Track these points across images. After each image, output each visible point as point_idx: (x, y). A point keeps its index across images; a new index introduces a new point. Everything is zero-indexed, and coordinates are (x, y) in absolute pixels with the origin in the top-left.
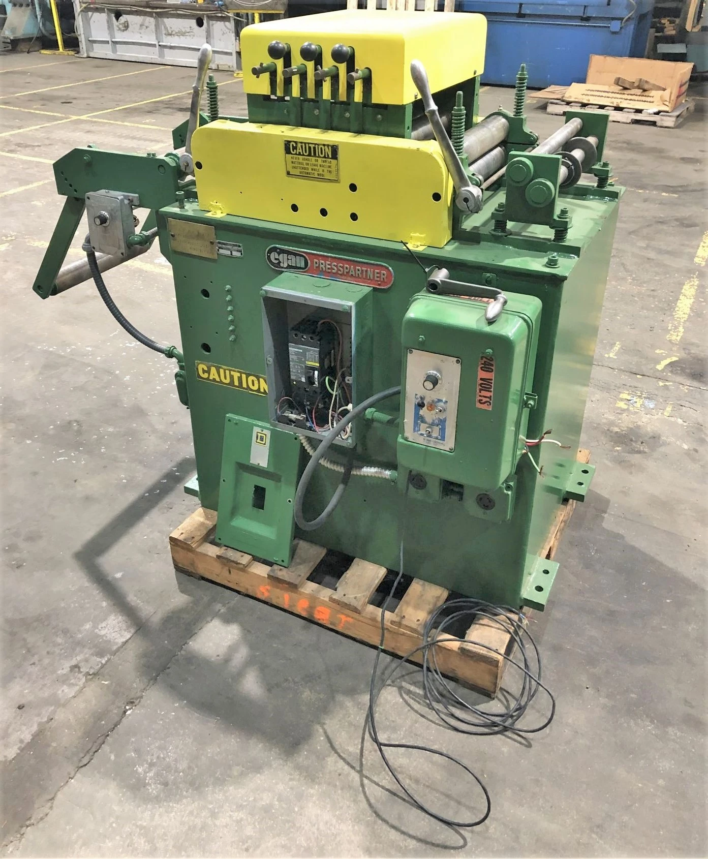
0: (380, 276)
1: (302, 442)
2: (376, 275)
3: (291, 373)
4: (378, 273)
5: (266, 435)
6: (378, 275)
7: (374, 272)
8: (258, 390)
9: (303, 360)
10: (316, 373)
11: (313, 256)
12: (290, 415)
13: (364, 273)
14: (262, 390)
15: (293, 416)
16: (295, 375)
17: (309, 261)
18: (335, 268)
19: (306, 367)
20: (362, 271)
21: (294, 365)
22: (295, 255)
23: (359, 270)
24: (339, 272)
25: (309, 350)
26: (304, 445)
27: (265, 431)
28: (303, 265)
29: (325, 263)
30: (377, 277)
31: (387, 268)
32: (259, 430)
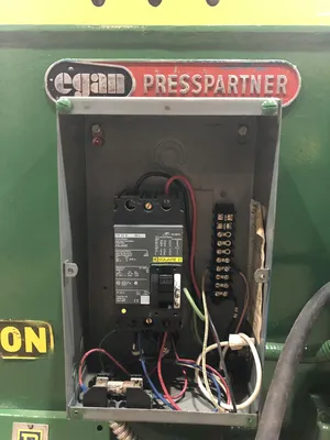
0: (275, 85)
1: (112, 426)
2: (267, 84)
3: (117, 291)
4: (270, 80)
5: (38, 434)
6: (272, 84)
7: (263, 79)
8: (22, 351)
9: (146, 255)
10: (177, 278)
11: (143, 68)
12: (110, 383)
13: (244, 86)
14: (29, 349)
15: (117, 386)
16: (127, 293)
17: (134, 80)
18: (187, 84)
19: (154, 269)
20: (241, 80)
21: (125, 272)
22: (106, 70)
23: (233, 80)
24: (194, 91)
25: (161, 232)
26: (115, 432)
27: (39, 428)
28: (121, 87)
29: (167, 78)
30: (270, 88)
31: (291, 68)
32: (23, 427)
